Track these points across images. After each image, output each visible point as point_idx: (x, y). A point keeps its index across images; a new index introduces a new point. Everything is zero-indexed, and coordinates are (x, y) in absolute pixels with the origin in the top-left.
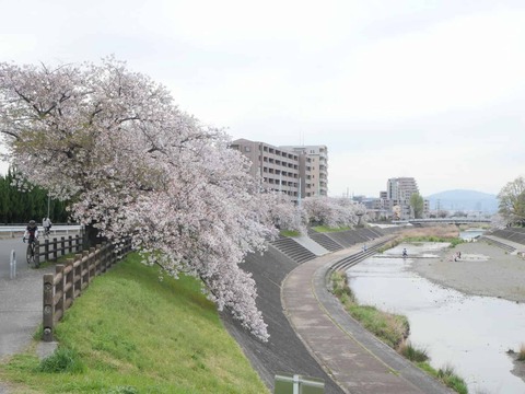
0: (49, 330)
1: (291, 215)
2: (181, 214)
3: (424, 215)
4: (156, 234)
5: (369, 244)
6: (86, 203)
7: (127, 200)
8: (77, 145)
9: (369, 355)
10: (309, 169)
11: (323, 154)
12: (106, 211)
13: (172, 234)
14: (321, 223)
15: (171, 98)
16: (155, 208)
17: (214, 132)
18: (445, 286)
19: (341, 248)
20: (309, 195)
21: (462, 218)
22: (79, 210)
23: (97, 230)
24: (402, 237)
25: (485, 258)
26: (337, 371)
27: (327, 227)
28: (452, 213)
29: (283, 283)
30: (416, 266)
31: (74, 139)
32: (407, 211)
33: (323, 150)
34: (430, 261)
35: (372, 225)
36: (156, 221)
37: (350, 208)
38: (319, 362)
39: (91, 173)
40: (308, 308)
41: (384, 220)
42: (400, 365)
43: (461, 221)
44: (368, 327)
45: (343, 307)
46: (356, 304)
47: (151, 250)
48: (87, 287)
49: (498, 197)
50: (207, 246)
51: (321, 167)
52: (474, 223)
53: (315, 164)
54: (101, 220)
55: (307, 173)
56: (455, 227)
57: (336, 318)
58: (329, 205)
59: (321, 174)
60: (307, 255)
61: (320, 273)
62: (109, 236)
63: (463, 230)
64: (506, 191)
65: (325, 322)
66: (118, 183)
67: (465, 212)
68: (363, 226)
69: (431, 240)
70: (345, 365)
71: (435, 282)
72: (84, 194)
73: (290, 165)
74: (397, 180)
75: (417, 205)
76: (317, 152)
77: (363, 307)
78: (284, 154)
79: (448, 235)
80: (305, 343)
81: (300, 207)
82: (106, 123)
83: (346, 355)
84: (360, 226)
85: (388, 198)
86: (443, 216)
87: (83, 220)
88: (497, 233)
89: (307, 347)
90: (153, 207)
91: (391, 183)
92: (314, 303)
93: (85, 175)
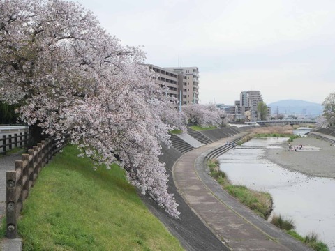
0: (13, 227)
1: (176, 118)
2: (111, 115)
3: (267, 118)
4: (92, 131)
5: (230, 139)
6: (32, 106)
7: (66, 104)
8: (23, 59)
9: (249, 225)
10: (185, 84)
11: (195, 74)
12: (49, 112)
13: (104, 132)
14: (195, 124)
15: (97, 22)
16: (91, 110)
17: (131, 50)
18: (293, 170)
19: (211, 142)
20: (185, 103)
21: (294, 120)
22: (25, 112)
23: (41, 129)
24: (253, 134)
25: (317, 149)
26: (228, 239)
27: (200, 126)
28: (286, 116)
29: (173, 168)
30: (267, 155)
31: (21, 53)
32: (255, 115)
33: (195, 70)
34: (277, 151)
35: (231, 125)
36: (92, 121)
37: (216, 112)
38: (213, 231)
39: (35, 81)
40: (196, 188)
41: (239, 122)
42: (276, 233)
43: (294, 122)
44: (243, 202)
45: (221, 187)
46: (230, 184)
47: (88, 145)
48: (37, 177)
49: (323, 105)
50: (134, 141)
51: (194, 83)
52: (303, 123)
53: (190, 81)
54: (45, 121)
55: (184, 87)
56: (290, 127)
57: (219, 195)
58: (202, 110)
59: (194, 88)
60: (188, 148)
61: (199, 160)
62: (52, 133)
63: (295, 129)
64: (328, 100)
65: (210, 199)
66: (58, 90)
67: (296, 116)
68: (225, 126)
69: (275, 136)
70: (232, 233)
71: (284, 167)
72: (30, 99)
73: (172, 82)
74: (247, 93)
75: (262, 111)
76: (191, 72)
77: (237, 187)
78: (167, 74)
79: (286, 132)
80: (198, 216)
81: (181, 112)
82: (47, 40)
83: (232, 225)
84: (223, 126)
85: (241, 105)
86: (281, 118)
87: (29, 120)
88: (321, 130)
89: (201, 219)
90: (89, 109)
91: (243, 95)
92: (199, 184)
93: (31, 83)
